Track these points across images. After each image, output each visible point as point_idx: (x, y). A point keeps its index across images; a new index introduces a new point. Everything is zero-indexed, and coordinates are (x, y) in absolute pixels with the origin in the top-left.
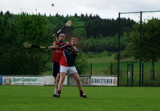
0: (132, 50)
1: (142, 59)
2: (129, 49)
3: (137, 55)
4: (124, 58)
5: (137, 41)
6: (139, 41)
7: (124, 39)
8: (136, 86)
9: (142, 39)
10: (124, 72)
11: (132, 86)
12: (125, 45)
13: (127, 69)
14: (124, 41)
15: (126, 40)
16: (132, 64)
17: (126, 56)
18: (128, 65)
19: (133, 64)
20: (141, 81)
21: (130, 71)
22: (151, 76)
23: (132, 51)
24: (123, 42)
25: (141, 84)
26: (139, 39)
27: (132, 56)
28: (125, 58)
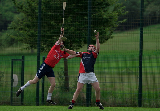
0: (21, 29)
1: (43, 48)
2: (15, 28)
3: (32, 40)
4: (6, 45)
5: (33, 10)
6: (37, 11)
7: (7, 6)
8: (29, 104)
9: (43, 7)
10: (4, 75)
11: (22, 104)
12: (8, 19)
13: (10, 70)
14: (6, 11)
15: (10, 10)
16: (21, 58)
17: (12, 42)
18: (13, 60)
19: (23, 58)
20: (40, 94)
21: (17, 74)
22: (62, 83)
23: (21, 32)
24: (6, 14)
25: (40, 101)
26: (37, 7)
27: (22, 41)
28: (9, 46)
